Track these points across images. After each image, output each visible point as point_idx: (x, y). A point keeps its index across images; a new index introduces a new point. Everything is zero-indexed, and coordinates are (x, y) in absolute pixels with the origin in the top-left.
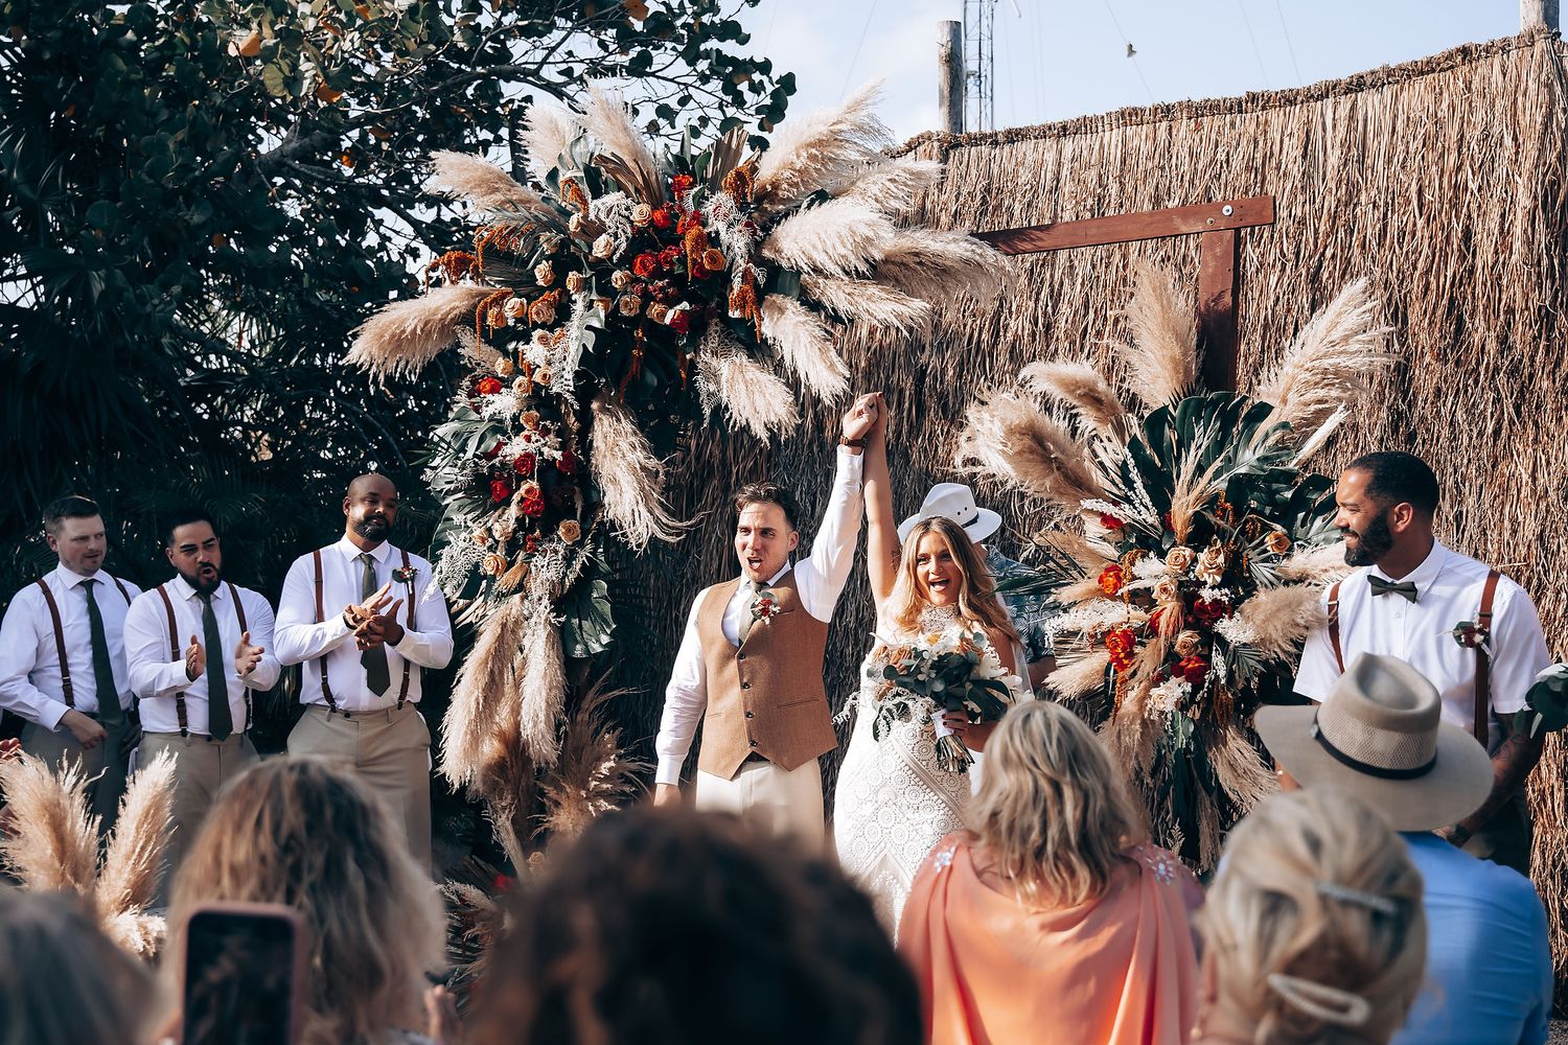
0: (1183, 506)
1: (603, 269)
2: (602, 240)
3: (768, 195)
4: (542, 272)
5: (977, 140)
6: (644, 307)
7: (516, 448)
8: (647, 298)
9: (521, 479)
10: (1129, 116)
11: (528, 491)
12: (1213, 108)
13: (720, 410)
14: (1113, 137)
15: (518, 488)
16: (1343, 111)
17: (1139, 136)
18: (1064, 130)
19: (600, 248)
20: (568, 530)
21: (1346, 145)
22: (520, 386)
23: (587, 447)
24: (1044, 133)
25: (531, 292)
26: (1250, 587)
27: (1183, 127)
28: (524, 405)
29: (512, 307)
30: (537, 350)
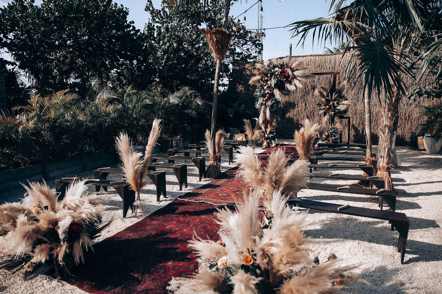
0: (333, 98)
1: (277, 75)
2: (277, 73)
3: (293, 69)
4: (269, 75)
5: (293, 57)
7: (266, 92)
8: (281, 78)
9: (267, 95)
10: (311, 55)
12: (320, 55)
13: (287, 88)
14: (309, 58)
16: (334, 57)
17: (312, 58)
18: (304, 56)
19: (276, 73)
20: (272, 99)
21: (334, 60)
22: (267, 86)
23: (273, 92)
24: (301, 56)
25: (268, 77)
26: (339, 105)
27: (317, 57)
28: (267, 88)
29: (266, 78)
30: (269, 83)
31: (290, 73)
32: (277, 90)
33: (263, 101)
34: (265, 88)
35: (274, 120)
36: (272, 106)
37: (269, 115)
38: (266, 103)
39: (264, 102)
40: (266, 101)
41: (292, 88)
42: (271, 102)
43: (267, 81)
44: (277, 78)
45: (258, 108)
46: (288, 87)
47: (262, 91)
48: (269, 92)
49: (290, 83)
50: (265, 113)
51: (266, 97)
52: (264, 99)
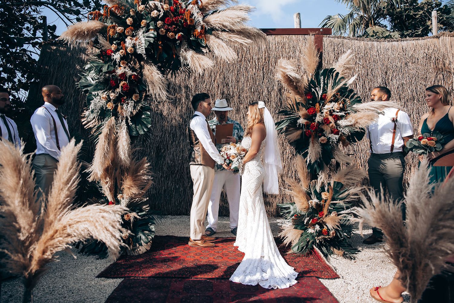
1: (155, 19)
4: (129, 21)
6: (166, 33)
7: (120, 71)
8: (168, 30)
9: (121, 80)
11: (123, 84)
13: (187, 64)
15: (120, 83)
19: (154, 13)
20: (136, 97)
22: (122, 52)
23: (141, 74)
25: (126, 26)
28: (122, 58)
29: (119, 29)
30: (129, 42)
31: (198, 17)
32: (154, 68)
33: (108, 100)
34: (117, 56)
35: (143, 164)
36: (136, 119)
37: (126, 148)
38: (116, 107)
39: (110, 106)
40: (119, 100)
41: (202, 63)
42: (135, 107)
43: (122, 37)
44: (156, 29)
45: (91, 129)
46: (189, 61)
47: (105, 69)
48: (129, 73)
49: (197, 47)
50: (113, 143)
51: (119, 90)
52: (112, 96)
